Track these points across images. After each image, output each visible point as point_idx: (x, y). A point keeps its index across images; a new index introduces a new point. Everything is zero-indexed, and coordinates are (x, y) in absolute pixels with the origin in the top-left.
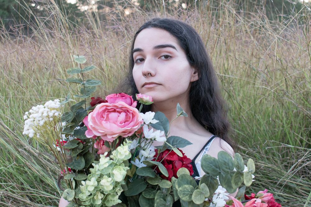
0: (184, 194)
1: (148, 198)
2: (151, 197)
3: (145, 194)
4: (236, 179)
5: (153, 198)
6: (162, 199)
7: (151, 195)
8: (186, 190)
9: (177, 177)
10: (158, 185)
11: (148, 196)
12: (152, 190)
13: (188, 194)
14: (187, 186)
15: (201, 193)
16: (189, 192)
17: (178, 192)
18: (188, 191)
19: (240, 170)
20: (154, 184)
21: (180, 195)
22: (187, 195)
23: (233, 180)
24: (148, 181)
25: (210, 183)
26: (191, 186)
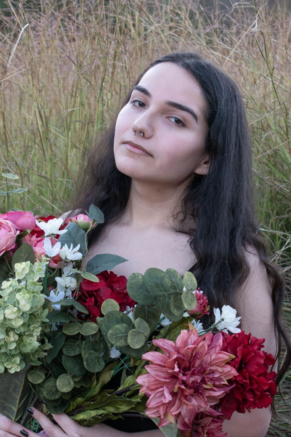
0: (117, 338)
1: (73, 355)
2: (77, 353)
3: (66, 351)
4: (176, 303)
5: (80, 353)
6: (92, 351)
7: (76, 350)
8: (118, 332)
9: (102, 316)
10: (79, 333)
11: (72, 352)
12: (74, 342)
13: (123, 336)
14: (118, 326)
15: (139, 333)
16: (124, 333)
17: (108, 338)
18: (122, 332)
19: (178, 290)
20: (74, 334)
21: (112, 340)
22: (121, 338)
23: (172, 306)
24: (64, 332)
25: (148, 312)
26: (124, 325)
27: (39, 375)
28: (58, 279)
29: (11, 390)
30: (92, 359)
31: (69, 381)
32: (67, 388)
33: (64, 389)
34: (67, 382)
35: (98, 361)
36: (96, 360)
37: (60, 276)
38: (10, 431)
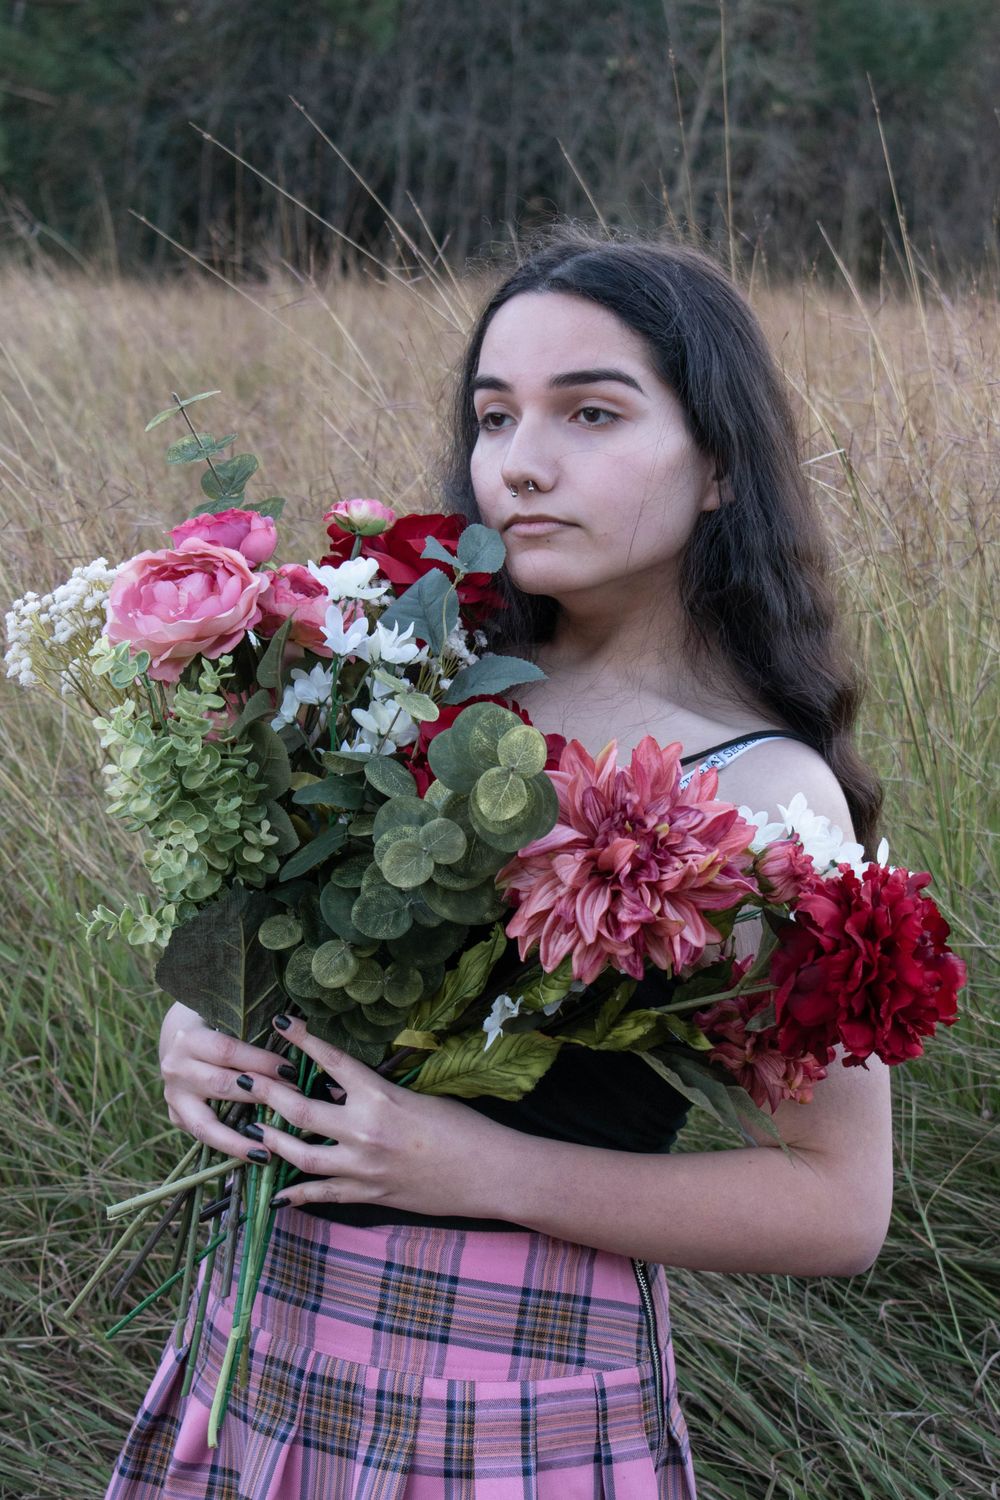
27: (290, 930)
28: (358, 714)
29: (220, 964)
30: (381, 906)
31: (344, 959)
32: (339, 977)
33: (332, 980)
34: (337, 961)
35: (397, 915)
36: (392, 913)
37: (366, 707)
38: (232, 1063)
